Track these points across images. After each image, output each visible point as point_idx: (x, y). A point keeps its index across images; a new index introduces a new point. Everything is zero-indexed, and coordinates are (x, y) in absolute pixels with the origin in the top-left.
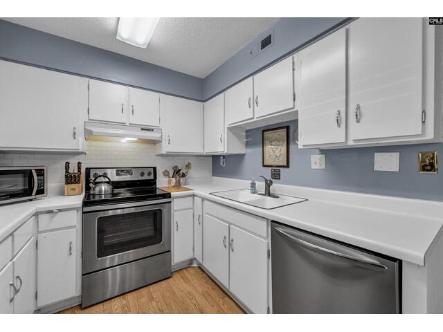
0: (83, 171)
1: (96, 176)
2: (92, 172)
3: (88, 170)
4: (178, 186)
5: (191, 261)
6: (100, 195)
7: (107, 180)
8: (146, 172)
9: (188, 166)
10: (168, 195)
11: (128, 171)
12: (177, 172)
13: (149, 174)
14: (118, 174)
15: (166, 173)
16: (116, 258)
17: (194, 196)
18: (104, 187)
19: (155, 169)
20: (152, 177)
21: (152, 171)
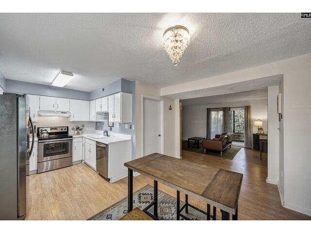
0: (36, 129)
1: (42, 130)
2: (40, 129)
3: (38, 128)
4: (78, 134)
5: (82, 161)
6: (44, 137)
7: (46, 132)
8: (64, 128)
9: (83, 126)
10: (72, 137)
11: (56, 128)
12: (78, 128)
13: (65, 129)
14: (51, 130)
15: (73, 129)
16: (49, 158)
17: (82, 137)
18: (45, 135)
19: (68, 127)
20: (66, 131)
21: (66, 128)
